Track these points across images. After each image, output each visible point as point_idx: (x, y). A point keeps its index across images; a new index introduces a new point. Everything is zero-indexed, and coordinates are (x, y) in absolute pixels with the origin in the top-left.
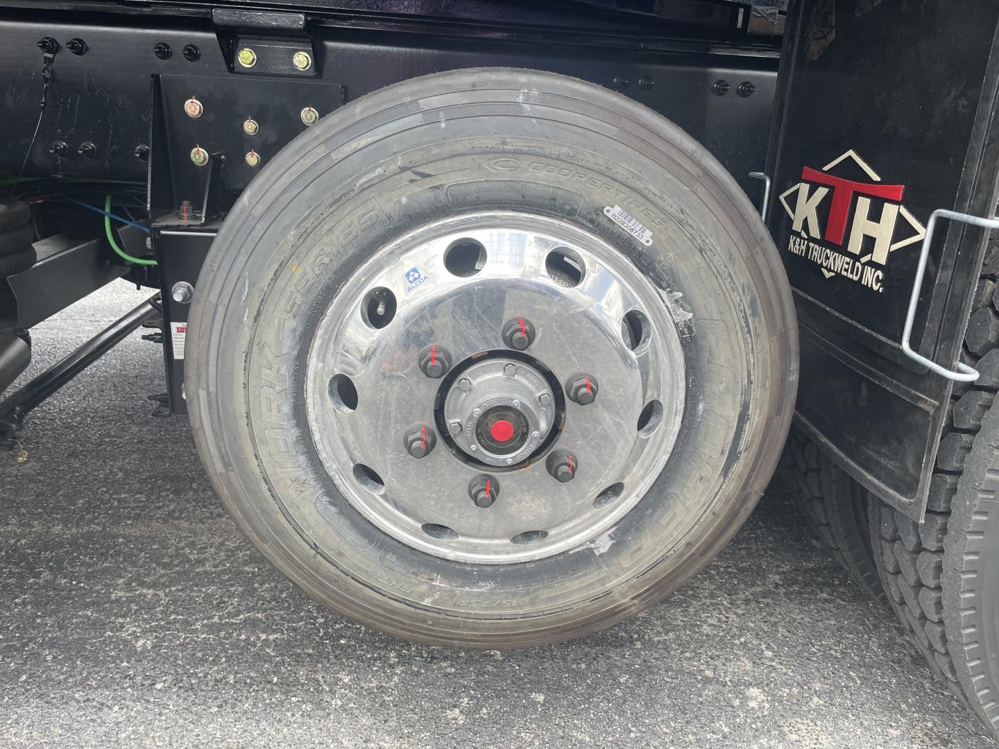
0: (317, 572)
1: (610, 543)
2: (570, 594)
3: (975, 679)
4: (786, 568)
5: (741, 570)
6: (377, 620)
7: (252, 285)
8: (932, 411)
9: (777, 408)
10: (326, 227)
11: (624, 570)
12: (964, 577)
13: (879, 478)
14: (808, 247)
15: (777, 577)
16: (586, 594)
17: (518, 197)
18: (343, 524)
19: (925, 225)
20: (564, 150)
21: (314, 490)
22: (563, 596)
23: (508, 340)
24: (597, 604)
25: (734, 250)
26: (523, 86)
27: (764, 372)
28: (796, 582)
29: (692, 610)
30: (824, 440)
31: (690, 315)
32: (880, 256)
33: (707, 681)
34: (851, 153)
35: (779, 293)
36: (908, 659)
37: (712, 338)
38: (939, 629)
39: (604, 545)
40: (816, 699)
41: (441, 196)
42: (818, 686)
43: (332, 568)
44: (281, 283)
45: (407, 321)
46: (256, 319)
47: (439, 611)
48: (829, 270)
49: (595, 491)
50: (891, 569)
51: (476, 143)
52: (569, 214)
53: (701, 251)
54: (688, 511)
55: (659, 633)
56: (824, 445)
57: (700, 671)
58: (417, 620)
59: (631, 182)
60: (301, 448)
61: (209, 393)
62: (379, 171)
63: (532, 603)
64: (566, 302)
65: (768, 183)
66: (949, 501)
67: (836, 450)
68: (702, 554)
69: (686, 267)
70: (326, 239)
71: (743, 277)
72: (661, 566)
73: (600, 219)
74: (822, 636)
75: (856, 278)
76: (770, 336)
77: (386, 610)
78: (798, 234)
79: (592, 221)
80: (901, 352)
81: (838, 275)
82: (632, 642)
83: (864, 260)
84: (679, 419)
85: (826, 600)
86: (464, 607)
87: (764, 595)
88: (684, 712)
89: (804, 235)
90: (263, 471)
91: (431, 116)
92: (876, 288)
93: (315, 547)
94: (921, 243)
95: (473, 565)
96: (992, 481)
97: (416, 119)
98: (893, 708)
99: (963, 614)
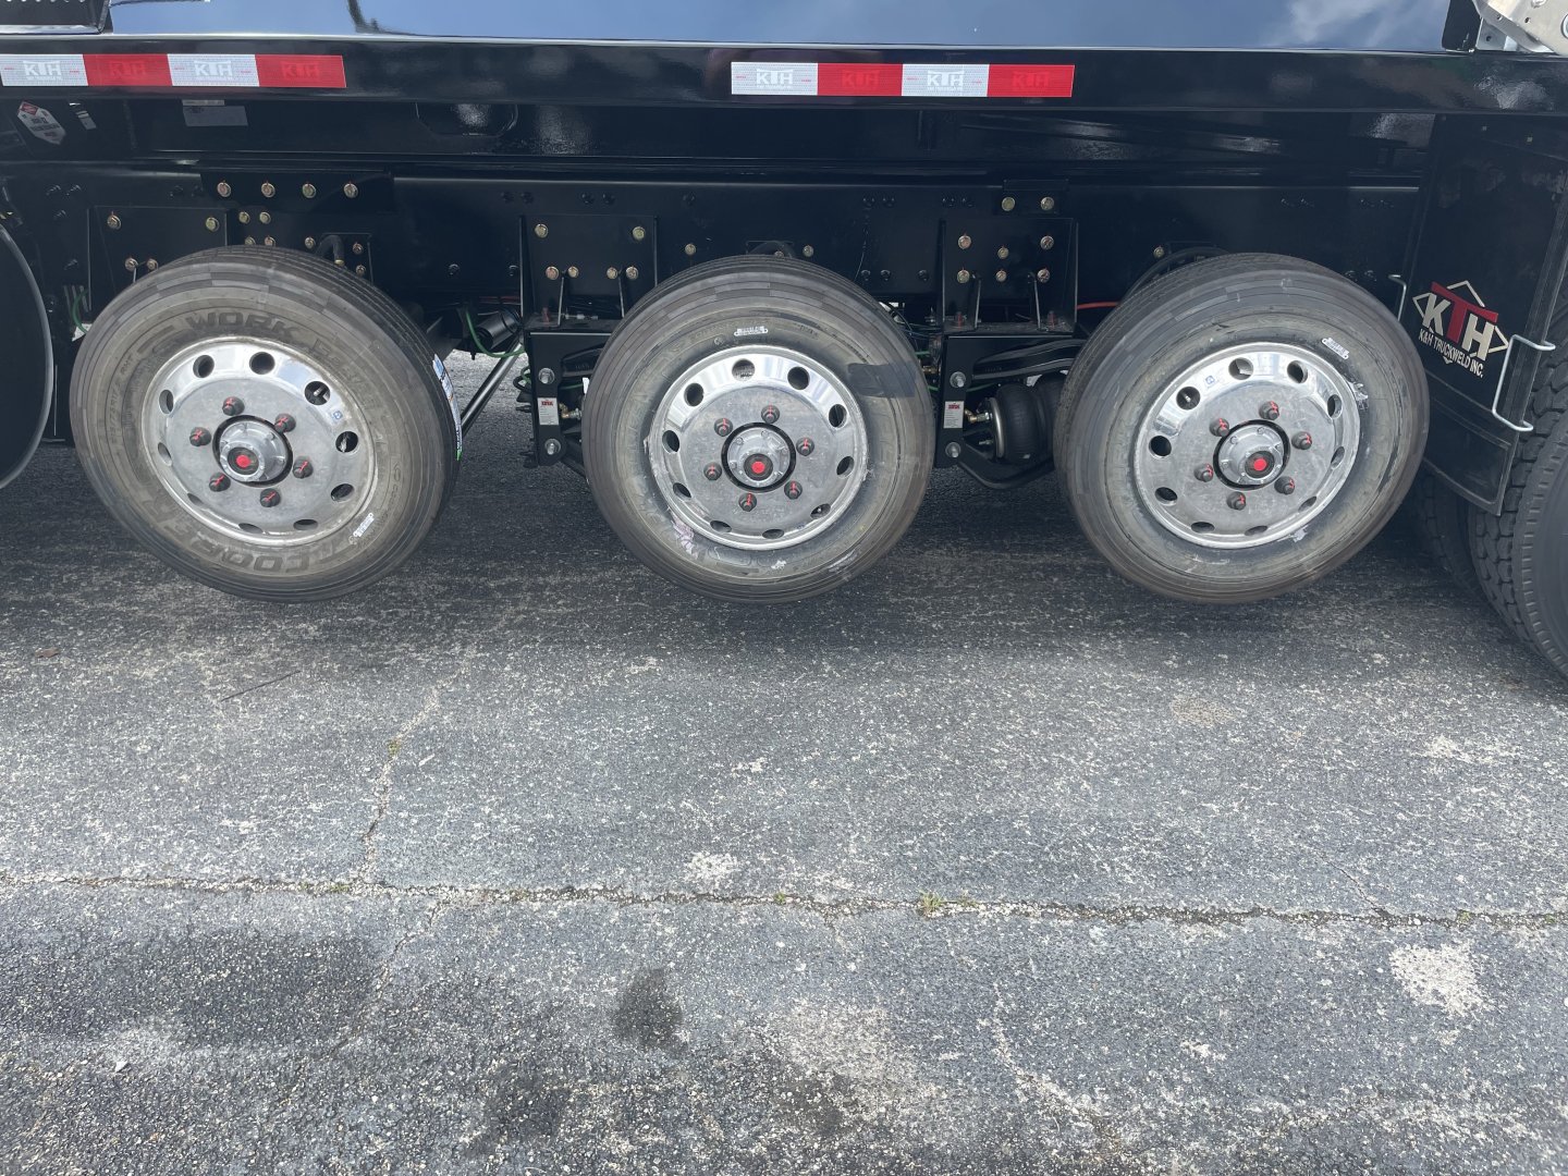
0: (1126, 552)
1: (1304, 534)
2: (1276, 566)
3: (1531, 615)
4: (1399, 587)
5: (1360, 588)
6: (1154, 583)
7: (1121, 389)
8: (1507, 449)
9: (1414, 449)
10: (1167, 356)
11: (1312, 550)
12: (1524, 548)
13: (1474, 492)
14: (1434, 340)
15: (1391, 593)
16: (1287, 565)
17: (1274, 335)
18: (1145, 523)
19: (1508, 341)
20: (1305, 310)
21: (1133, 504)
22: (1272, 567)
23: (1261, 414)
24: (1292, 572)
25: (1395, 360)
26: (1283, 277)
27: (1408, 428)
28: (1407, 595)
29: (1324, 612)
30: (1439, 472)
31: (1367, 397)
32: (1482, 354)
33: (1342, 650)
34: (1466, 282)
35: (1420, 383)
36: (1495, 640)
37: (1378, 410)
38: (1510, 587)
39: (1300, 536)
40: (1423, 660)
41: (1232, 337)
42: (1425, 653)
43: (1137, 550)
44: (1138, 386)
45: (1206, 405)
46: (1121, 407)
47: (1195, 577)
48: (1449, 358)
49: (1301, 501)
50: (1481, 555)
51: (1256, 309)
52: (1301, 342)
53: (1376, 361)
54: (1355, 513)
55: (1301, 625)
56: (1440, 475)
57: (1336, 645)
58: (1180, 582)
59: (1340, 326)
60: (1129, 478)
61: (1084, 449)
62: (1202, 326)
63: (1253, 571)
64: (1297, 394)
65: (1405, 288)
66: (1517, 504)
67: (1448, 478)
68: (1360, 541)
69: (1366, 369)
70: (1166, 363)
71: (1399, 374)
72: (1335, 548)
73: (1320, 345)
74: (1428, 627)
75: (1466, 367)
76: (1413, 407)
77: (1162, 576)
78: (1427, 330)
79: (1314, 346)
80: (1492, 414)
81: (1455, 363)
82: (1282, 629)
83: (1472, 355)
84: (1354, 457)
85: (1432, 606)
86: (1211, 574)
87: (1381, 603)
88: (1328, 664)
89: (1431, 330)
90: (1108, 493)
91: (1232, 295)
92: (1478, 374)
93: (1129, 537)
94: (1506, 350)
95: (1217, 549)
96: (1542, 489)
97: (1223, 298)
98: (1480, 665)
99: (1524, 571)
